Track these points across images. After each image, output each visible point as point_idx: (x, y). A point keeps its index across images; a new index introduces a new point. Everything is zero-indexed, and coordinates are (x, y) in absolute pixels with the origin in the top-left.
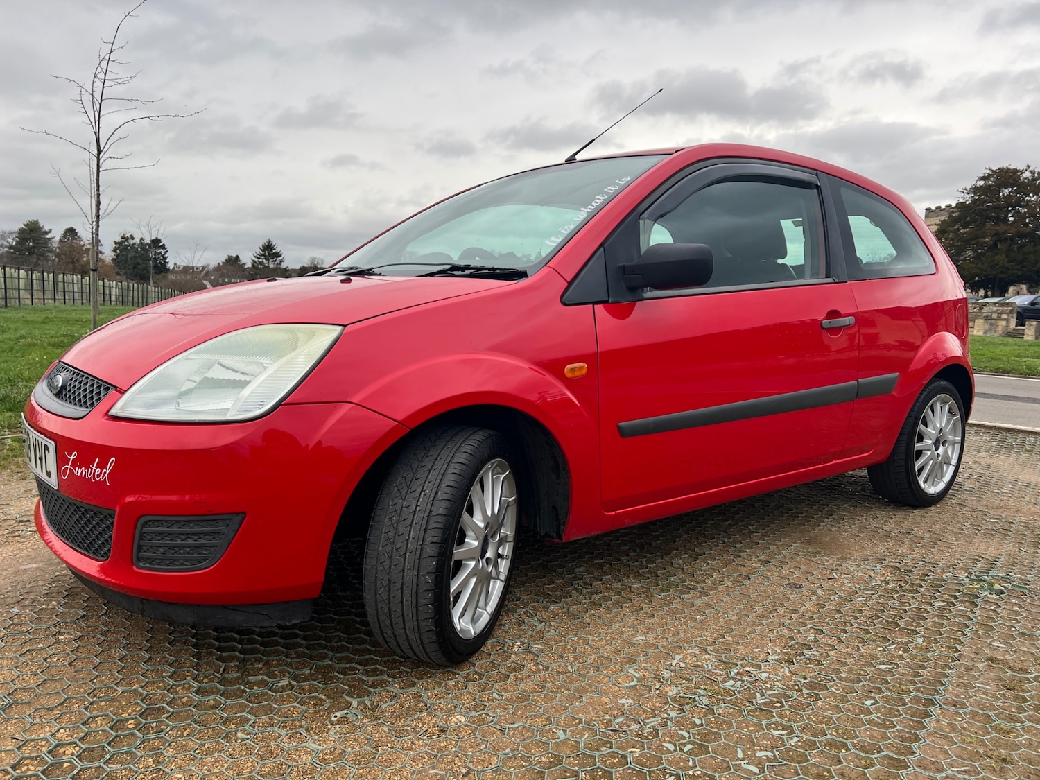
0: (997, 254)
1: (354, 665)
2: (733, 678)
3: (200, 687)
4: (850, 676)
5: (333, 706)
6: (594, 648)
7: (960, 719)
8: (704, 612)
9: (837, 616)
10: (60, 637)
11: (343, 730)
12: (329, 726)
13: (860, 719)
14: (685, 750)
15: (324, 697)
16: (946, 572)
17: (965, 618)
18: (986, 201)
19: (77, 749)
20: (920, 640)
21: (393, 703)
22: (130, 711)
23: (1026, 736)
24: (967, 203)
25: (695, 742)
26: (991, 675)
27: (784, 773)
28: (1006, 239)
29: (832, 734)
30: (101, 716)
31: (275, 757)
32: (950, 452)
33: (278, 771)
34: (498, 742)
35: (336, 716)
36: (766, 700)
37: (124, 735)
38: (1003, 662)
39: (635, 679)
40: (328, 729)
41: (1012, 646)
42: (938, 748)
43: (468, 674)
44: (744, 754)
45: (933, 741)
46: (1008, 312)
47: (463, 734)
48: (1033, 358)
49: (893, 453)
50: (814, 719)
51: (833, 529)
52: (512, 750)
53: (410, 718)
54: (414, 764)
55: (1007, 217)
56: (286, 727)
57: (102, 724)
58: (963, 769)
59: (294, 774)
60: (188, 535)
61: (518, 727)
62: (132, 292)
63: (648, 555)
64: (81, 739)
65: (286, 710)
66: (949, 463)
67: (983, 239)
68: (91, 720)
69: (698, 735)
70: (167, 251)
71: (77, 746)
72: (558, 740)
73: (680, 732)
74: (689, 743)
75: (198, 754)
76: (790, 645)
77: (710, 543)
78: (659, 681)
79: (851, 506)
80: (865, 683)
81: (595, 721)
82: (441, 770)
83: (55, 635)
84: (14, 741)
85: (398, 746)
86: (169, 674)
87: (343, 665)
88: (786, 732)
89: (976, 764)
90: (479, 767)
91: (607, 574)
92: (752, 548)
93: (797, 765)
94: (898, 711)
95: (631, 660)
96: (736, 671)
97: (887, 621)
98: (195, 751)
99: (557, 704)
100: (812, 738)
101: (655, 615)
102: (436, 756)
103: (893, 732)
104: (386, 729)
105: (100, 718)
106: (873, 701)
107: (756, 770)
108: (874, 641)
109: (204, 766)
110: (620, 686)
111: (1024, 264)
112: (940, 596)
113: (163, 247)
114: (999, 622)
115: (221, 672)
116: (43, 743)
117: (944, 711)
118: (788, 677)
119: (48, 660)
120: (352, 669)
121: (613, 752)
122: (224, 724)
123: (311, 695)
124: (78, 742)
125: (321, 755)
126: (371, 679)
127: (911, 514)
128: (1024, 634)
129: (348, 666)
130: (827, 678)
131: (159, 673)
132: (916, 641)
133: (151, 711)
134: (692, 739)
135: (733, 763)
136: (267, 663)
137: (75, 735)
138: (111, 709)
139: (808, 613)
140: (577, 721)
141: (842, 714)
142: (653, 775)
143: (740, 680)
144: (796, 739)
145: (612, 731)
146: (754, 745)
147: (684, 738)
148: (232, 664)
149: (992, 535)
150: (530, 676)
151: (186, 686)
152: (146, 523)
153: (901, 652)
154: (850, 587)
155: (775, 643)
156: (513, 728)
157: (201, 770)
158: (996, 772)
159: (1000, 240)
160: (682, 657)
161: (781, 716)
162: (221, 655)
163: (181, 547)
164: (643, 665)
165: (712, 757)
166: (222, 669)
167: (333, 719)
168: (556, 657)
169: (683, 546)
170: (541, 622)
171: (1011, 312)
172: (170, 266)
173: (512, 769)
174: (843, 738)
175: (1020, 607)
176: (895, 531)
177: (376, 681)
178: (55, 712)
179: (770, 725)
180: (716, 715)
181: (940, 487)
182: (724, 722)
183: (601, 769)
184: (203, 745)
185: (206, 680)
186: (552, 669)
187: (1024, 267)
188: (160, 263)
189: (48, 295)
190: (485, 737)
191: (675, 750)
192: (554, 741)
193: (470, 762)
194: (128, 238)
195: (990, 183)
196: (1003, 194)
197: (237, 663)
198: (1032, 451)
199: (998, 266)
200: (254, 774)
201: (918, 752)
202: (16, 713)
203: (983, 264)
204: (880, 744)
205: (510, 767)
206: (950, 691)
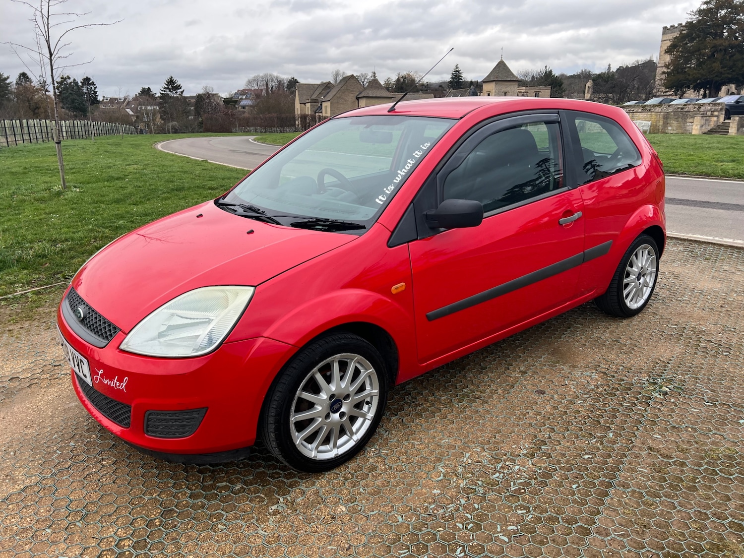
0: (714, 62)
1: (278, 471)
2: (498, 472)
3: (191, 493)
4: (567, 466)
5: (269, 502)
6: (418, 451)
7: (625, 496)
8: (484, 417)
9: (564, 417)
10: (104, 463)
11: (277, 519)
12: (269, 517)
13: (568, 499)
14: (468, 528)
15: (263, 496)
16: (635, 376)
17: (641, 415)
18: (707, 21)
19: (131, 541)
20: (611, 435)
21: (303, 498)
22: (155, 513)
23: (661, 508)
24: (694, 22)
25: (474, 522)
26: (649, 460)
27: (522, 541)
28: (721, 50)
29: (551, 511)
30: (140, 518)
31: (242, 541)
32: (648, 280)
33: (245, 551)
34: (365, 526)
35: (272, 509)
36: (517, 488)
37: (155, 531)
38: (658, 451)
39: (442, 475)
40: (269, 519)
41: (665, 437)
42: (609, 518)
43: (345, 474)
44: (501, 529)
45: (607, 514)
46: (719, 110)
47: (345, 520)
48: (728, 162)
49: (610, 287)
50: (542, 500)
51: (570, 340)
52: (373, 531)
53: (314, 509)
54: (319, 542)
55: (722, 32)
56: (244, 519)
57: (140, 524)
58: (621, 533)
59: (254, 552)
60: (176, 420)
61: (375, 514)
62: (77, 128)
63: (451, 371)
64: (132, 535)
65: (243, 507)
66: (647, 286)
67: (704, 51)
68: (134, 521)
69: (476, 516)
70: (96, 87)
71: (130, 539)
72: (398, 523)
73: (466, 515)
74: (471, 523)
75: (198, 541)
76: (534, 441)
77: (490, 358)
78: (456, 475)
79: (583, 319)
80: (574, 471)
81: (419, 507)
82: (334, 546)
83: (100, 462)
84: (95, 539)
85: (309, 530)
86: (172, 485)
87: (271, 472)
88: (526, 511)
89: (629, 529)
90: (355, 543)
91: (426, 389)
92: (516, 361)
93: (529, 535)
94: (591, 492)
95: (439, 460)
96: (500, 465)
97: (593, 420)
98: (196, 540)
99: (397, 496)
100: (540, 515)
101: (455, 421)
102: (330, 536)
103: (586, 508)
104: (301, 518)
105: (139, 519)
106: (577, 485)
107: (506, 539)
108: (584, 436)
109: (204, 549)
110: (433, 480)
111: (734, 69)
112: (628, 398)
113: (93, 84)
114: (661, 418)
115: (201, 481)
116: (111, 539)
117: (617, 491)
118: (530, 468)
119: (101, 480)
120: (277, 473)
121: (428, 531)
122: (209, 519)
123: (256, 495)
124: (130, 537)
125: (267, 538)
126: (289, 481)
127: (621, 324)
128: (674, 427)
129: (274, 471)
130: (553, 467)
131: (166, 484)
132: (609, 436)
133: (167, 513)
134: (473, 520)
135: (495, 535)
136: (227, 473)
137: (128, 533)
138: (144, 512)
139: (547, 415)
140: (409, 508)
141: (558, 496)
142: (450, 547)
143: (502, 473)
144: (531, 516)
145: (428, 515)
146: (507, 522)
147: (468, 519)
148: (207, 475)
149: (670, 339)
150: (381, 474)
151: (183, 492)
152: (150, 414)
153: (598, 445)
154: (575, 392)
155: (526, 440)
156: (373, 515)
157: (202, 552)
158: (639, 534)
159: (716, 51)
160: (469, 454)
161: (524, 500)
162: (199, 469)
163: (172, 426)
164: (447, 462)
165: (483, 532)
166: (201, 479)
167: (271, 511)
168: (396, 459)
169: (473, 361)
170: (386, 432)
171: (721, 110)
172: (100, 98)
173: (373, 544)
174: (557, 514)
175: (676, 405)
176: (609, 340)
177: (292, 482)
178: (113, 517)
179: (517, 506)
180: (487, 501)
181: (641, 302)
182: (491, 506)
183: (422, 543)
184: (200, 534)
185: (194, 488)
186: (394, 469)
187: (733, 71)
188: (93, 97)
189: (18, 138)
190: (357, 522)
191: (463, 528)
192: (396, 524)
193: (350, 540)
194: (66, 78)
195: (711, 6)
196: (721, 15)
197: (210, 474)
198: (710, 259)
199: (714, 72)
200: (232, 553)
201: (597, 522)
202: (91, 520)
203: (703, 70)
204: (577, 517)
205: (372, 543)
206: (622, 476)
